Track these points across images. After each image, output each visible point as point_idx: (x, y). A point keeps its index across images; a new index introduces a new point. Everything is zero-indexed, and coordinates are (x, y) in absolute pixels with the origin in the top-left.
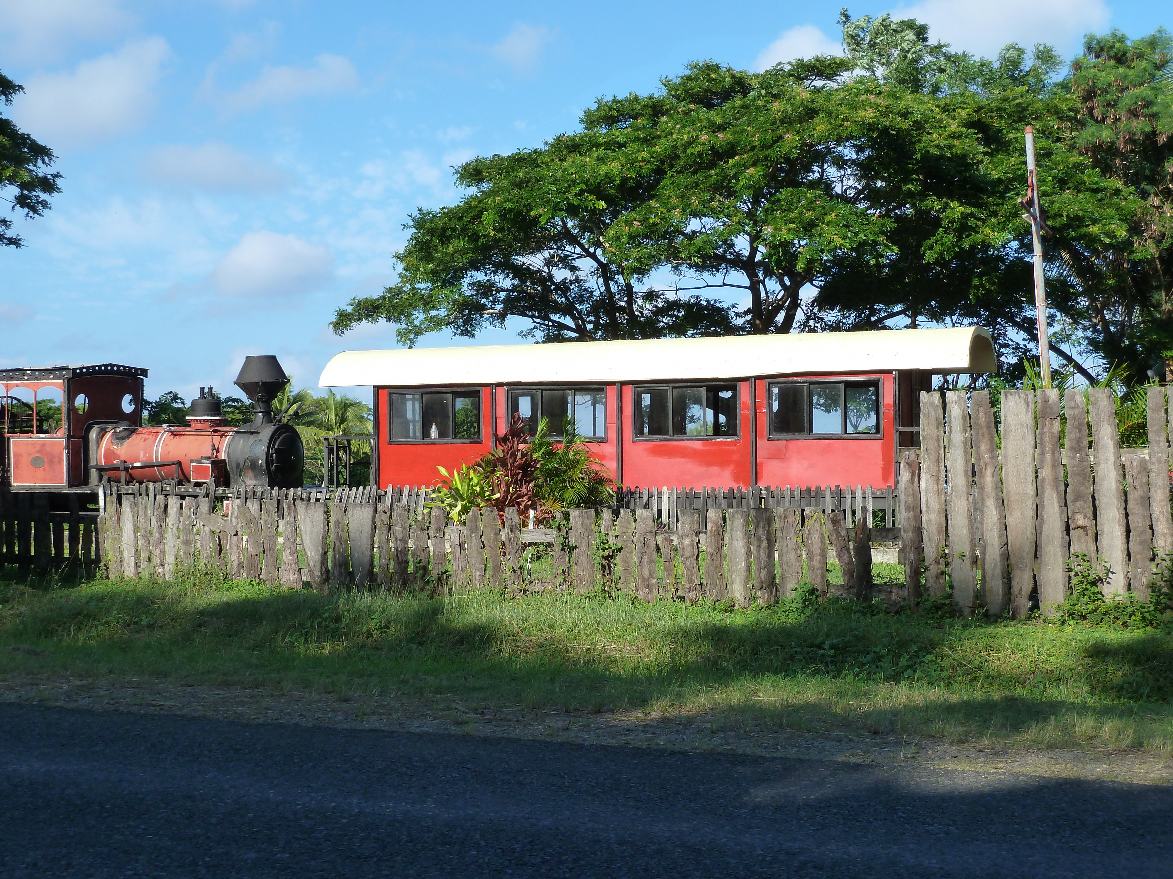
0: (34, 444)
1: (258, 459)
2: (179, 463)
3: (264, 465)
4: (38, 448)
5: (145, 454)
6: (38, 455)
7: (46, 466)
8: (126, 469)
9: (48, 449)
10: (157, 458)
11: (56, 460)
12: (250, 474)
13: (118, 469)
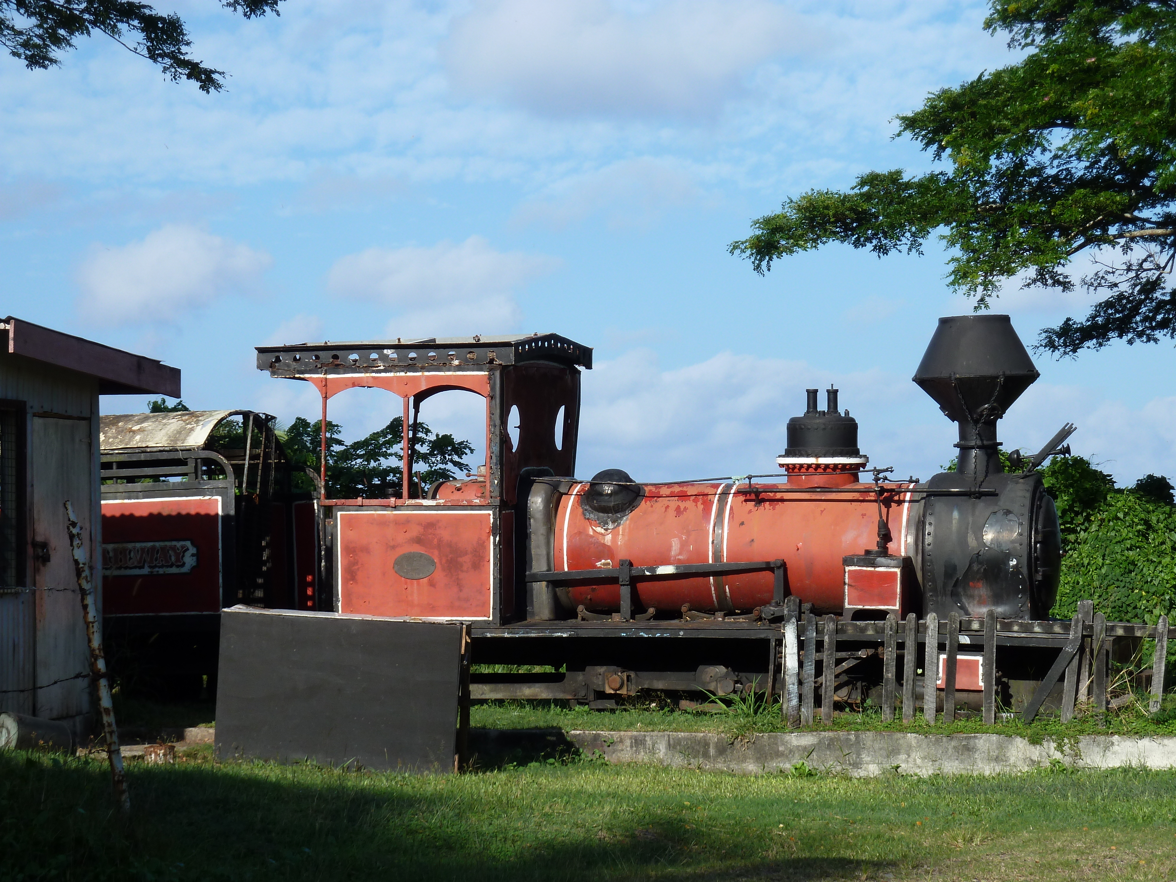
0: (403, 523)
1: (1008, 556)
2: (783, 565)
3: (1025, 570)
4: (415, 531)
5: (684, 545)
6: (416, 549)
7: (439, 575)
8: (635, 580)
9: (446, 535)
10: (717, 555)
11: (466, 560)
12: (982, 590)
13: (612, 580)
